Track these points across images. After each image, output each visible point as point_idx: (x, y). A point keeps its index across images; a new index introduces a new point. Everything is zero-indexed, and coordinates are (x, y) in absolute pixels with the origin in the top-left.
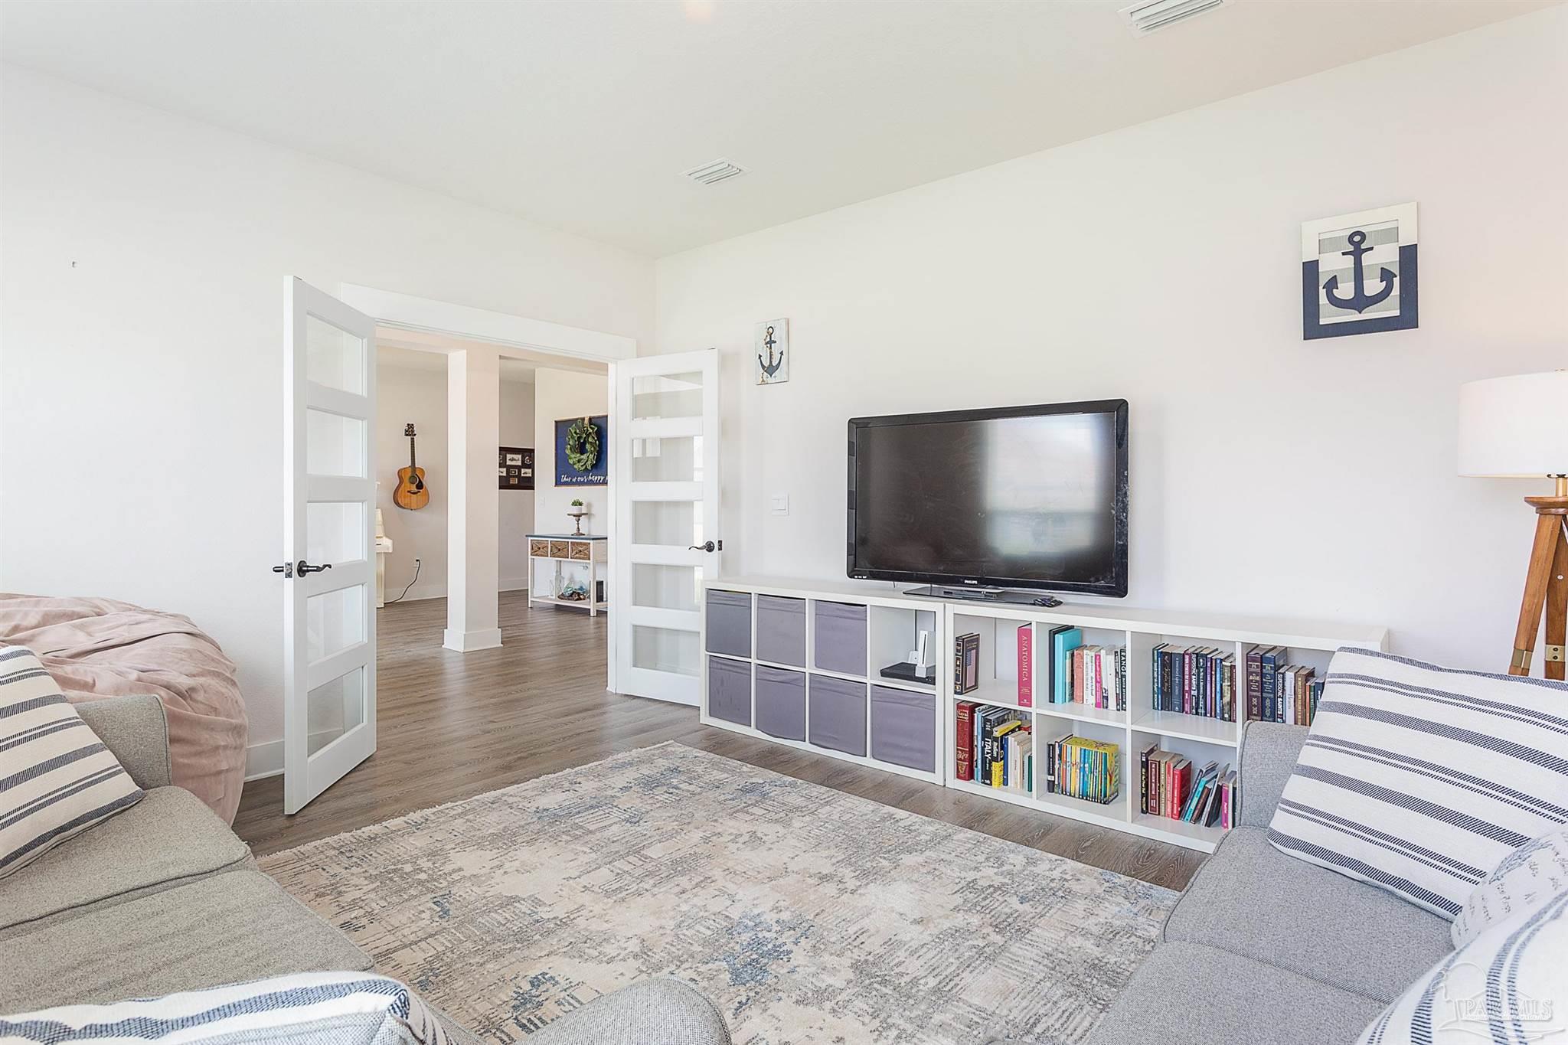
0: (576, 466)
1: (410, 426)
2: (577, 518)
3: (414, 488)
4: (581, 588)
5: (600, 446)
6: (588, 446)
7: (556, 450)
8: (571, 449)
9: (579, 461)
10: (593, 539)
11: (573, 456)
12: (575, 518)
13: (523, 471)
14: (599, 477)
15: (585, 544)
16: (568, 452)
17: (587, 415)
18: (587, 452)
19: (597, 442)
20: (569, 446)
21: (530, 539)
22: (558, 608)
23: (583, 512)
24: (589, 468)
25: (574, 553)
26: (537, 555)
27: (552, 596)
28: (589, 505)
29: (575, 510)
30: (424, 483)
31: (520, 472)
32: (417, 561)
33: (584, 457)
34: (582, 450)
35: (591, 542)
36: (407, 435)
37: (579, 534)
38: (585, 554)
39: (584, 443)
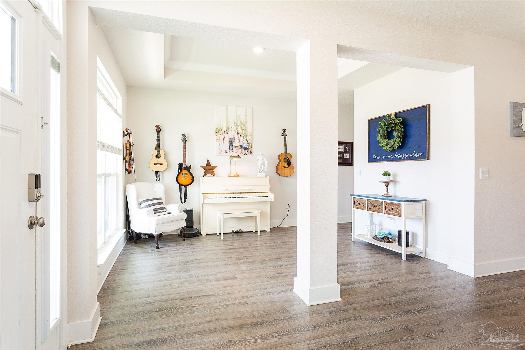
0: (385, 148)
1: (284, 131)
2: (387, 184)
3: (286, 165)
4: (390, 234)
5: (405, 132)
6: (395, 133)
7: (369, 138)
8: (381, 136)
9: (387, 145)
10: (405, 201)
11: (382, 141)
12: (385, 184)
13: (345, 155)
14: (404, 155)
15: (396, 204)
16: (379, 139)
17: (393, 112)
18: (394, 137)
19: (403, 129)
20: (380, 135)
21: (353, 197)
22: (371, 246)
23: (391, 180)
24: (396, 148)
25: (387, 209)
26: (358, 208)
27: (368, 235)
28: (395, 175)
29: (386, 179)
30: (291, 162)
31: (343, 155)
32: (288, 205)
33: (392, 141)
34: (389, 135)
35: (403, 203)
36: (282, 136)
37: (388, 195)
38: (397, 212)
39: (392, 130)
